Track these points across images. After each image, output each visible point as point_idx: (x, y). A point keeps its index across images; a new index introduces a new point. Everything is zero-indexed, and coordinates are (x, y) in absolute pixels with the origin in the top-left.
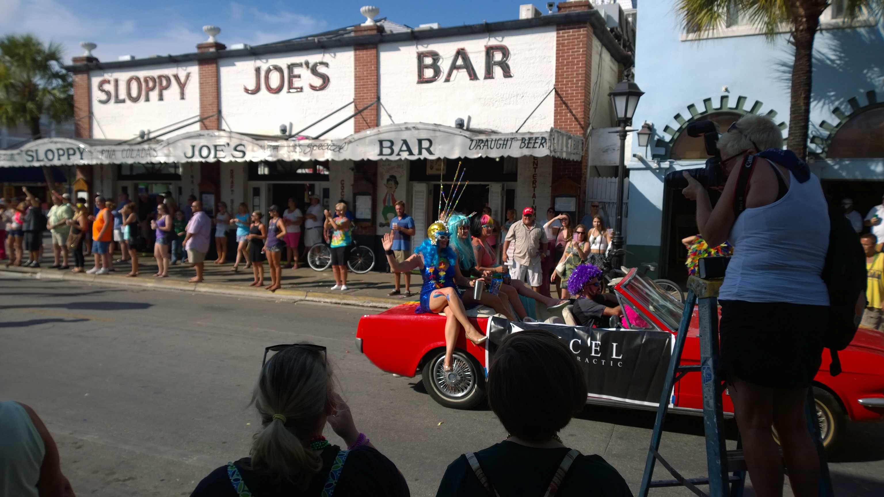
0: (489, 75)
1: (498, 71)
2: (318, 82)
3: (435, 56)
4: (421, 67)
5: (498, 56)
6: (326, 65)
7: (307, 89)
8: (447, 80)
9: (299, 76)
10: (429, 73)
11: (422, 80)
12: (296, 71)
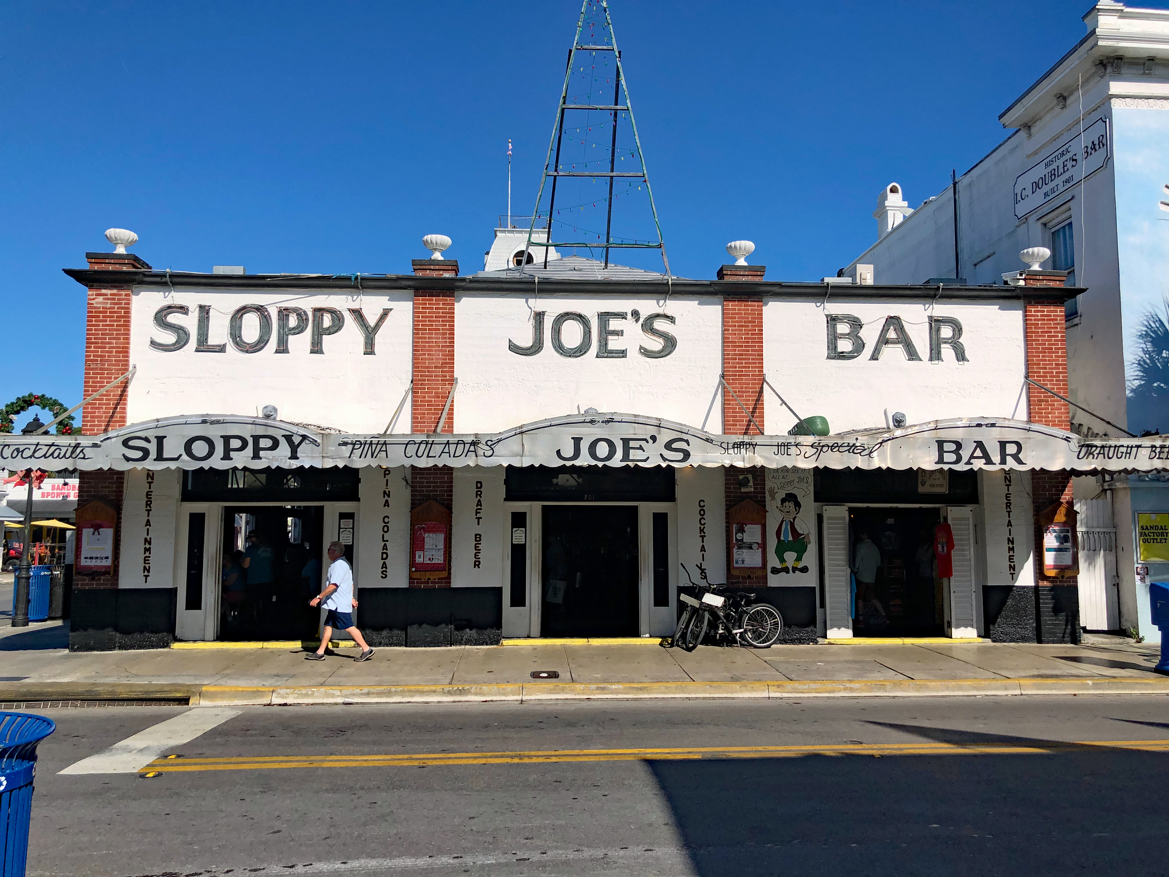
0: (935, 355)
1: (947, 351)
2: (656, 344)
3: (856, 324)
4: (833, 338)
5: (946, 332)
6: (672, 319)
7: (633, 353)
8: (874, 357)
9: (619, 333)
10: (845, 346)
11: (835, 355)
12: (614, 324)
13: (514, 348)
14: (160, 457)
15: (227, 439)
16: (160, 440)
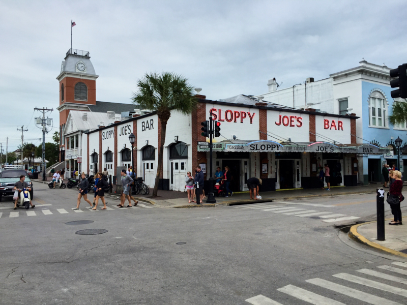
0: (339, 130)
1: (340, 128)
2: (299, 124)
3: (328, 122)
4: (325, 124)
5: (340, 124)
6: (301, 119)
7: (296, 126)
8: (330, 129)
10: (327, 126)
11: (325, 128)
12: (293, 119)
13: (276, 124)
14: (256, 149)
15: (267, 145)
16: (257, 145)
